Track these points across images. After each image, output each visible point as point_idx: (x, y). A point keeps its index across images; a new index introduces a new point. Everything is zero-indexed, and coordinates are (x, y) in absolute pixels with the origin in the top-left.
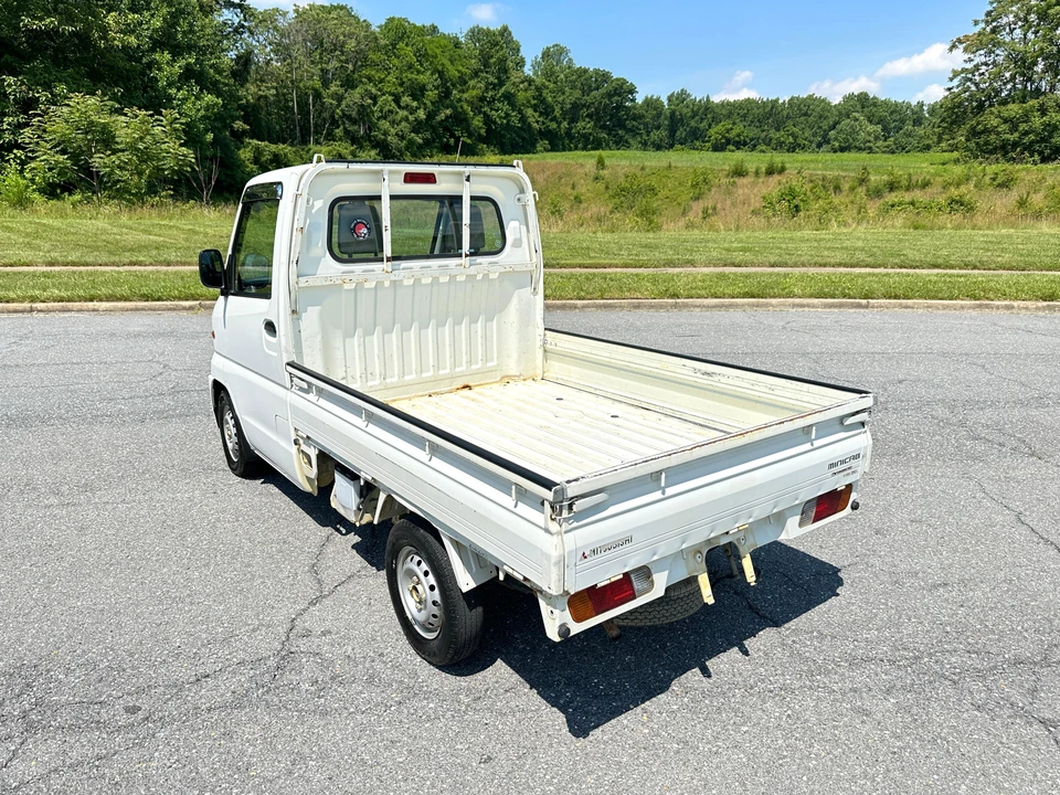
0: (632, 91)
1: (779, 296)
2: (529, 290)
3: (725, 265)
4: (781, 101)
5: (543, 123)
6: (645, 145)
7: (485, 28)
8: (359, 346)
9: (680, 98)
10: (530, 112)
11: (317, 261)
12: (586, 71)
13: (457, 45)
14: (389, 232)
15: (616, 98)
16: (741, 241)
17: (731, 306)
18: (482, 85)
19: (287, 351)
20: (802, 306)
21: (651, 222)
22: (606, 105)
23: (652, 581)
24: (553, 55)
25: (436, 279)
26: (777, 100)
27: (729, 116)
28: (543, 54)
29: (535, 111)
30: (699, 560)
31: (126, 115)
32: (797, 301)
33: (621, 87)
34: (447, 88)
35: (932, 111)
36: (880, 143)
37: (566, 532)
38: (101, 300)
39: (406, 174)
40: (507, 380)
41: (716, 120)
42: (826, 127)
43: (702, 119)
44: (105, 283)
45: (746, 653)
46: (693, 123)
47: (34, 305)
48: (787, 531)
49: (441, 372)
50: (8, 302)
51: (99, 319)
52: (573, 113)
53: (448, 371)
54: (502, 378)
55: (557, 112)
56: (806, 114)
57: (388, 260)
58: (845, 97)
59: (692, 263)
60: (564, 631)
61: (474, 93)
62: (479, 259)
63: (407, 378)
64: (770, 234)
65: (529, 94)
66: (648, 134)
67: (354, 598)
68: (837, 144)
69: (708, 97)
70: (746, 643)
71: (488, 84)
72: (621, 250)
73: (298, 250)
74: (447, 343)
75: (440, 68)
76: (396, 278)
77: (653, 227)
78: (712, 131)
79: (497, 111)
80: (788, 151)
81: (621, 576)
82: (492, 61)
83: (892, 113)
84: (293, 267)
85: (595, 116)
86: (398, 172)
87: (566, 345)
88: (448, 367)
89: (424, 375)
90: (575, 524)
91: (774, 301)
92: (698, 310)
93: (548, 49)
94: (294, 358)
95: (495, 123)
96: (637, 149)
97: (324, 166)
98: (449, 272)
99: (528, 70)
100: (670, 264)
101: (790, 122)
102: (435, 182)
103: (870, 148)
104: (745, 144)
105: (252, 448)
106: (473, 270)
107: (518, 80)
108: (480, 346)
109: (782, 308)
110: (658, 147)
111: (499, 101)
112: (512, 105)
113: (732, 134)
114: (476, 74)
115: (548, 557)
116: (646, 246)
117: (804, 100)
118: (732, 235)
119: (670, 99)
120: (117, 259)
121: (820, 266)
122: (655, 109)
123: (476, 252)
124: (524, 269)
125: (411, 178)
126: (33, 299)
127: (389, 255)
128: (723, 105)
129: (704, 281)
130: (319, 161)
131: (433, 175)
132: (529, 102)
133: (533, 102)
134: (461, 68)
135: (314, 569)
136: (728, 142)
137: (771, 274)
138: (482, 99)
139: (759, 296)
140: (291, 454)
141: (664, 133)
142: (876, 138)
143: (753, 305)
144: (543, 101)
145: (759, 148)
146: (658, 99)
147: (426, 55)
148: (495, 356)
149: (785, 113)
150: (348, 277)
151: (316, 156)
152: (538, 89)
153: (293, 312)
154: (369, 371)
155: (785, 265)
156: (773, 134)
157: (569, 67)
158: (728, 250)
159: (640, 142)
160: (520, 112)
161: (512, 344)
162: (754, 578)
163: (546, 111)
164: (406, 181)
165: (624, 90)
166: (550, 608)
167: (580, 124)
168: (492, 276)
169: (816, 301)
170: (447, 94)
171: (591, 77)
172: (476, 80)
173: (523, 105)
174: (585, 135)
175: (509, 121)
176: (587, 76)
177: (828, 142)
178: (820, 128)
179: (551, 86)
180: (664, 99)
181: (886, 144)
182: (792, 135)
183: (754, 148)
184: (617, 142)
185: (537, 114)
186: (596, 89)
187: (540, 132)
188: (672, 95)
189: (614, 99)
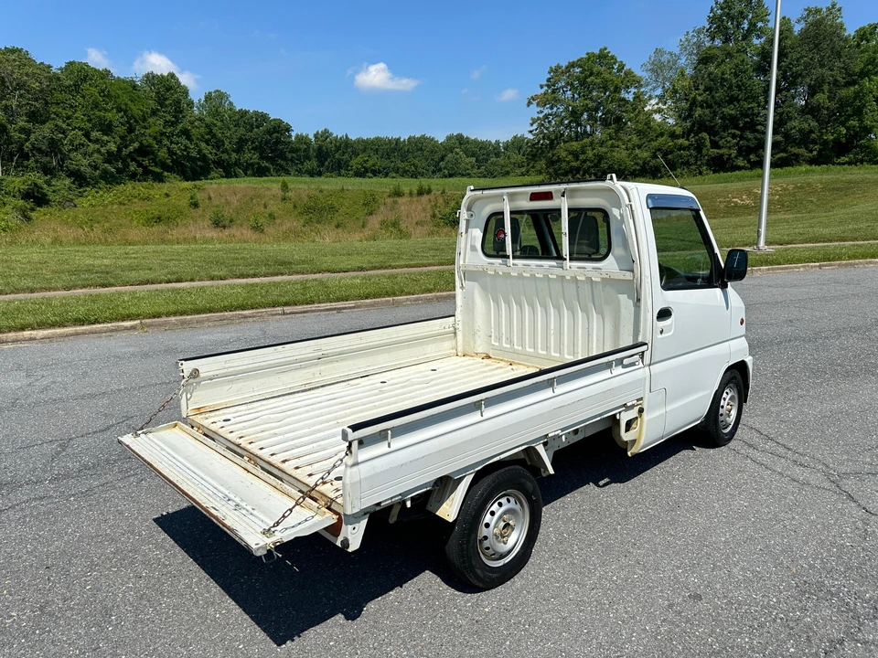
0: (288, 129)
4: (402, 140)
5: (216, 154)
6: (300, 173)
7: (159, 74)
9: (324, 136)
10: (203, 145)
12: (246, 112)
13: (134, 87)
15: (276, 134)
18: (161, 122)
22: (267, 142)
24: (216, 99)
26: (399, 139)
27: (364, 151)
28: (206, 98)
29: (208, 145)
33: (279, 127)
34: (130, 125)
35: (507, 147)
36: (475, 171)
41: (355, 153)
42: (437, 160)
43: (344, 153)
46: (337, 156)
52: (240, 145)
55: (227, 145)
56: (421, 149)
58: (447, 137)
61: (157, 129)
65: (203, 130)
66: (302, 163)
68: (447, 172)
69: (346, 135)
71: (166, 121)
75: (123, 107)
78: (353, 162)
79: (177, 144)
80: (412, 177)
82: (167, 103)
83: (481, 149)
85: (259, 149)
93: (210, 93)
95: (176, 154)
96: (294, 175)
99: (196, 111)
101: (410, 156)
103: (469, 174)
104: (380, 172)
107: (192, 118)
110: (311, 174)
111: (178, 136)
112: (189, 138)
113: (368, 165)
114: (154, 113)
117: (419, 139)
119: (316, 136)
122: (306, 143)
128: (360, 141)
132: (203, 137)
133: (207, 137)
134: (141, 107)
136: (367, 170)
138: (163, 134)
141: (314, 163)
142: (473, 167)
144: (214, 136)
145: (391, 175)
146: (306, 136)
147: (109, 96)
149: (406, 148)
152: (207, 126)
156: (399, 163)
157: (230, 109)
159: (297, 170)
160: (197, 145)
163: (218, 145)
165: (280, 129)
167: (247, 156)
170: (131, 130)
171: (252, 117)
172: (155, 118)
173: (198, 139)
174: (252, 165)
175: (188, 153)
176: (248, 116)
177: (440, 170)
178: (433, 160)
179: (219, 124)
180: (311, 137)
181: (480, 171)
182: (413, 164)
183: (386, 175)
184: (279, 170)
185: (209, 148)
186: (257, 127)
187: (214, 162)
188: (318, 133)
189: (274, 135)
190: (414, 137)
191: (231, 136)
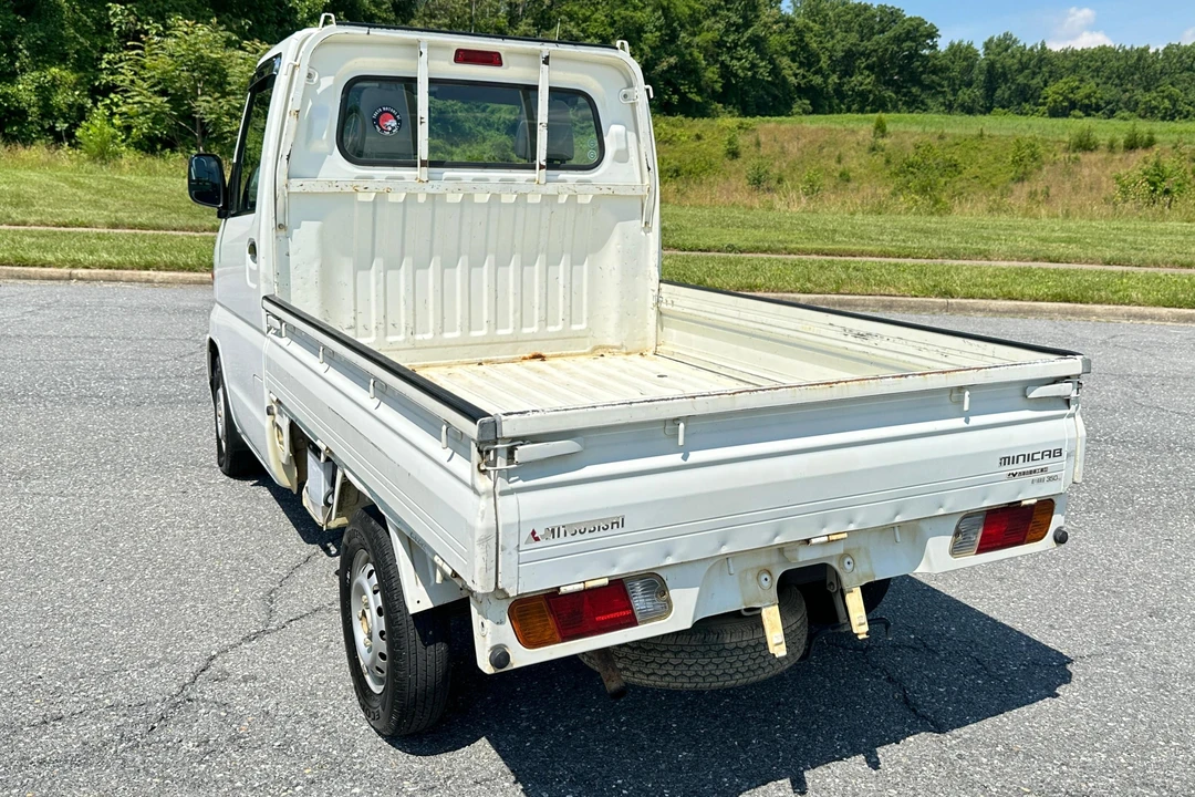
0: (932, 34)
1: (1108, 302)
2: (639, 224)
3: (1035, 260)
4: (1152, 51)
5: (804, 77)
6: (949, 108)
8: (377, 283)
9: (1004, 44)
10: (785, 61)
11: (319, 160)
12: (866, 8)
14: (426, 126)
15: (908, 43)
16: (1069, 230)
17: (1031, 312)
18: (721, 26)
19: (267, 281)
20: (1143, 317)
21: (937, 202)
22: (893, 55)
23: (669, 601)
25: (495, 197)
26: (1146, 49)
27: (1075, 69)
29: (793, 61)
30: (766, 584)
31: (243, 49)
32: (1135, 309)
33: (918, 31)
34: (673, 30)
37: (503, 493)
38: (159, 269)
39: (458, 51)
40: (599, 351)
41: (1055, 75)
43: (1034, 74)
44: (168, 250)
45: (875, 765)
46: (1021, 79)
47: (75, 271)
48: (929, 562)
49: (500, 332)
50: (43, 266)
51: (149, 291)
52: (847, 64)
53: (510, 331)
54: (595, 349)
55: (824, 63)
57: (423, 164)
59: (986, 255)
60: (500, 657)
61: (710, 36)
62: (563, 175)
63: (447, 335)
64: (1116, 224)
65: (786, 38)
66: (955, 92)
67: (309, 638)
69: (1043, 44)
70: (880, 751)
71: (729, 24)
72: (882, 234)
73: (291, 140)
74: (511, 289)
76: (432, 191)
77: (937, 207)
78: (1049, 90)
79: (740, 60)
80: (1163, 119)
81: (606, 581)
84: (283, 163)
85: (877, 68)
86: (445, 47)
87: (687, 303)
88: (511, 325)
89: (474, 334)
90: (520, 484)
91: (1098, 308)
92: (980, 315)
94: (274, 291)
95: (736, 76)
96: (938, 112)
97: (334, 29)
98: (514, 188)
99: (786, 7)
100: (952, 254)
101: (1166, 80)
102: (499, 63)
104: (1098, 108)
105: (239, 430)
106: (551, 189)
107: (771, 19)
108: (561, 299)
109: (1111, 318)
110: (970, 111)
111: (743, 47)
112: (760, 50)
113: (1079, 95)
114: (713, 11)
115: (471, 529)
116: (922, 231)
118: (1057, 224)
119: (987, 46)
120: (196, 223)
121: (1182, 266)
122: (966, 59)
123: (555, 162)
124: (631, 193)
125: (464, 56)
126: (75, 264)
127: (425, 158)
128: (1065, 54)
129: (995, 276)
130: (326, 23)
131: (498, 54)
132: (784, 48)
133: (790, 48)
135: (270, 596)
136: (1073, 105)
137: (1101, 272)
138: (720, 44)
139: (1076, 301)
140: (263, 428)
141: (978, 92)
143: (1064, 313)
144: (805, 48)
145: (1119, 114)
146: (969, 46)
148: (585, 317)
149: (1158, 66)
150: (363, 184)
151: (323, 16)
152: (798, 32)
153: (280, 227)
154: (390, 321)
155: (1128, 262)
156: (1139, 94)
158: (1044, 240)
159: (943, 104)
160: (771, 61)
161: (611, 301)
162: (865, 628)
163: (808, 60)
164: (457, 60)
165: (921, 33)
166: (481, 619)
167: (856, 79)
168: (581, 200)
169: (1164, 311)
171: (874, 16)
172: (713, 20)
173: (776, 52)
174: (862, 94)
175: (755, 74)
176: (868, 14)
179: (817, 27)
180: (979, 47)
182: (1170, 97)
183: (1111, 115)
185: (795, 65)
186: (881, 32)
187: (798, 89)
188: (991, 40)
189: (906, 45)
190: (1178, 46)
191: (841, 42)
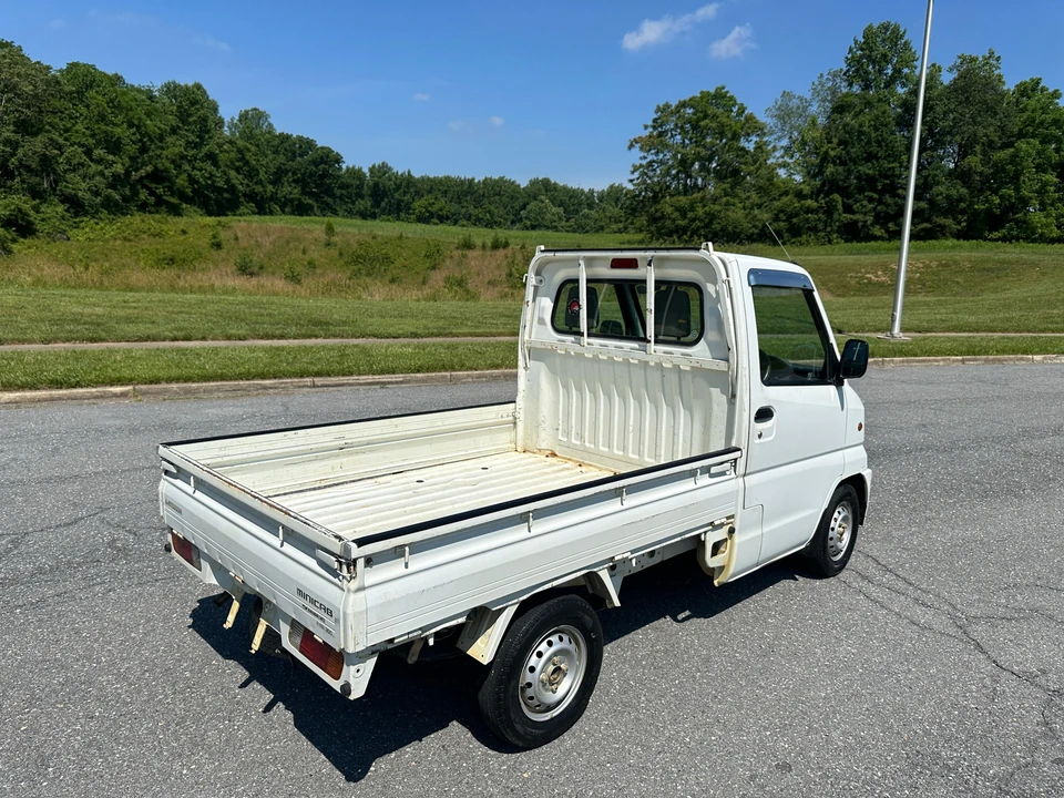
0: (338, 160)
4: (476, 181)
5: (248, 185)
6: (350, 213)
7: (182, 84)
9: (382, 170)
10: (233, 173)
12: (288, 137)
13: (151, 98)
15: (323, 166)
18: (182, 142)
22: (311, 175)
24: (253, 119)
26: (473, 179)
27: (430, 192)
28: (241, 116)
29: (239, 173)
33: (328, 157)
34: (144, 143)
35: (602, 197)
36: (563, 223)
41: (418, 193)
42: (517, 208)
43: (405, 193)
46: (397, 195)
52: (278, 177)
55: (262, 175)
56: (499, 194)
58: (531, 181)
61: (176, 150)
65: (233, 155)
66: (353, 203)
68: (529, 223)
69: (409, 172)
71: (188, 142)
75: (136, 122)
78: (416, 204)
79: (200, 170)
80: (486, 226)
82: (191, 119)
83: (571, 197)
85: (301, 182)
93: (247, 112)
95: (198, 182)
96: (343, 217)
99: (226, 131)
101: (485, 201)
103: (556, 227)
104: (448, 218)
107: (221, 141)
110: (364, 215)
111: (202, 160)
112: (216, 164)
113: (434, 209)
114: (174, 131)
117: (496, 182)
119: (372, 170)
122: (358, 178)
128: (424, 180)
132: (232, 163)
133: (237, 164)
134: (159, 124)
136: (432, 215)
138: (183, 157)
141: (367, 203)
142: (560, 219)
144: (247, 163)
145: (461, 222)
146: (360, 169)
147: (119, 107)
149: (481, 192)
152: (239, 151)
156: (472, 210)
157: (269, 133)
159: (346, 211)
160: (225, 173)
163: (252, 174)
165: (329, 159)
167: (286, 189)
170: (143, 150)
172: (175, 137)
173: (227, 166)
174: (292, 200)
175: (214, 182)
176: (290, 142)
177: (520, 220)
178: (513, 207)
179: (253, 149)
180: (366, 170)
181: (568, 224)
182: (489, 212)
183: (456, 222)
184: (324, 209)
185: (240, 177)
186: (301, 156)
187: (245, 195)
188: (374, 166)
189: (321, 167)
190: (490, 179)
191: (267, 163)
